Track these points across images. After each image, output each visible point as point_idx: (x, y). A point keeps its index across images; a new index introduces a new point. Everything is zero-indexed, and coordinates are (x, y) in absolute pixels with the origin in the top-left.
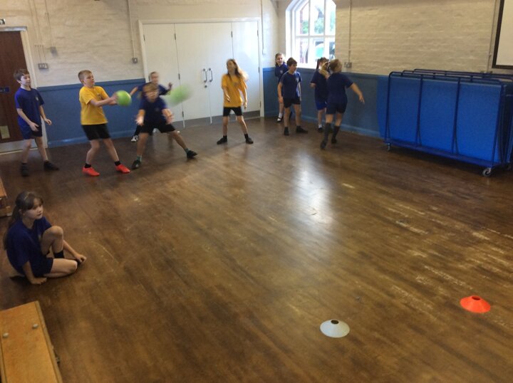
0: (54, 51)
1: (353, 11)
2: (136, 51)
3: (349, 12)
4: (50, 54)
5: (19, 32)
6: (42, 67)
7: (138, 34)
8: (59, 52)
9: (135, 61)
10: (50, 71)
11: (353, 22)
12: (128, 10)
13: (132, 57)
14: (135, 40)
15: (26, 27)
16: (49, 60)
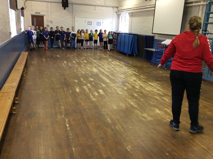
0: (51, 22)
1: (133, 18)
2: (74, 24)
5: (43, 16)
6: (48, 26)
7: (75, 20)
8: (53, 22)
11: (132, 21)
12: (73, 13)
13: (72, 26)
14: (74, 21)
15: (45, 15)
16: (50, 24)
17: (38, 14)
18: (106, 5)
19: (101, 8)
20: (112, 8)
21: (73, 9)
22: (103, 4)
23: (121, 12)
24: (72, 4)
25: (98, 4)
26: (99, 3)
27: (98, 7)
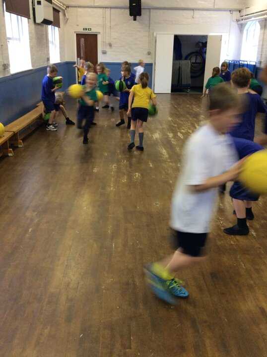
0: (110, 45)
2: (150, 48)
3: (263, 31)
4: (108, 47)
5: (97, 35)
6: (104, 53)
8: (113, 46)
9: (149, 54)
10: (108, 54)
11: (265, 37)
12: (150, 26)
13: (147, 51)
15: (99, 33)
16: (108, 49)
17: (87, 32)
18: (216, 7)
19: (205, 13)
20: (229, 13)
21: (150, 19)
22: (210, 6)
23: (245, 19)
24: (150, 9)
25: (200, 6)
26: (201, 4)
27: (201, 12)
